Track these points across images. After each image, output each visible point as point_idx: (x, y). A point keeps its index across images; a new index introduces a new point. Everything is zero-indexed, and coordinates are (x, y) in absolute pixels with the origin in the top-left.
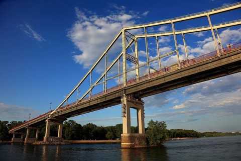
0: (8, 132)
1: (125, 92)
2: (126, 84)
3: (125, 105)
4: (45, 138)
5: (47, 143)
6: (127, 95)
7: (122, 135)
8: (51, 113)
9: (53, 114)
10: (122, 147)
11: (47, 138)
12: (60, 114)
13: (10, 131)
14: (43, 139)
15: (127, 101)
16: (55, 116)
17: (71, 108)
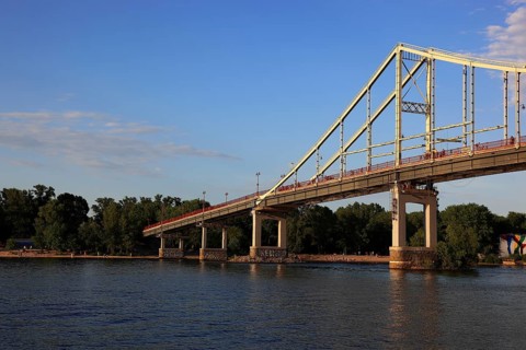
0: (142, 234)
1: (398, 177)
2: (400, 163)
3: (395, 199)
4: (253, 248)
5: (259, 259)
6: (401, 183)
7: (391, 248)
8: (262, 197)
9: (266, 199)
10: (391, 266)
11: (257, 250)
12: (282, 201)
13: (148, 231)
14: (248, 252)
15: (400, 193)
16: (270, 203)
17: (305, 191)
